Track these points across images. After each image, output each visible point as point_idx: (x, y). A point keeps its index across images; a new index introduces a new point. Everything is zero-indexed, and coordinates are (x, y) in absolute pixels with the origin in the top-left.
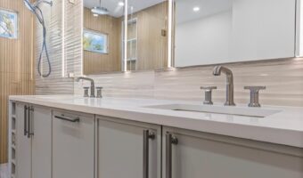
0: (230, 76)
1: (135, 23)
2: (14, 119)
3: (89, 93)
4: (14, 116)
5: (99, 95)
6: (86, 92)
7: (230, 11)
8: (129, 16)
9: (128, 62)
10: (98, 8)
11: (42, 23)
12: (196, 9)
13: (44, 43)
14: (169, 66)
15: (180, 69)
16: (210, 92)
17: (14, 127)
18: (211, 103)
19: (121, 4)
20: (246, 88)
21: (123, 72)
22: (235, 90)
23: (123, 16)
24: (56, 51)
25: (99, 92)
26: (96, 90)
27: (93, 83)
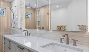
0: (67, 36)
1: (40, 10)
2: (5, 43)
3: (27, 34)
4: (5, 42)
5: (30, 36)
6: (26, 34)
7: (67, 6)
8: (38, 8)
9: (38, 21)
10: (29, 7)
11: (13, 12)
12: (57, 6)
13: (13, 18)
14: (50, 29)
15: (53, 30)
16: (62, 39)
17: (5, 45)
18: (62, 43)
19: (36, 5)
20: (72, 40)
21: (36, 29)
22: (69, 39)
23: (36, 8)
24: (17, 20)
25: (29, 35)
26: (28, 34)
27: (27, 32)
